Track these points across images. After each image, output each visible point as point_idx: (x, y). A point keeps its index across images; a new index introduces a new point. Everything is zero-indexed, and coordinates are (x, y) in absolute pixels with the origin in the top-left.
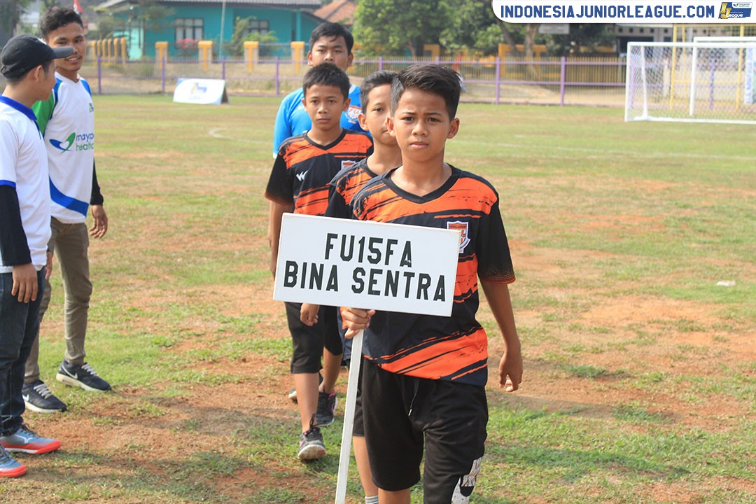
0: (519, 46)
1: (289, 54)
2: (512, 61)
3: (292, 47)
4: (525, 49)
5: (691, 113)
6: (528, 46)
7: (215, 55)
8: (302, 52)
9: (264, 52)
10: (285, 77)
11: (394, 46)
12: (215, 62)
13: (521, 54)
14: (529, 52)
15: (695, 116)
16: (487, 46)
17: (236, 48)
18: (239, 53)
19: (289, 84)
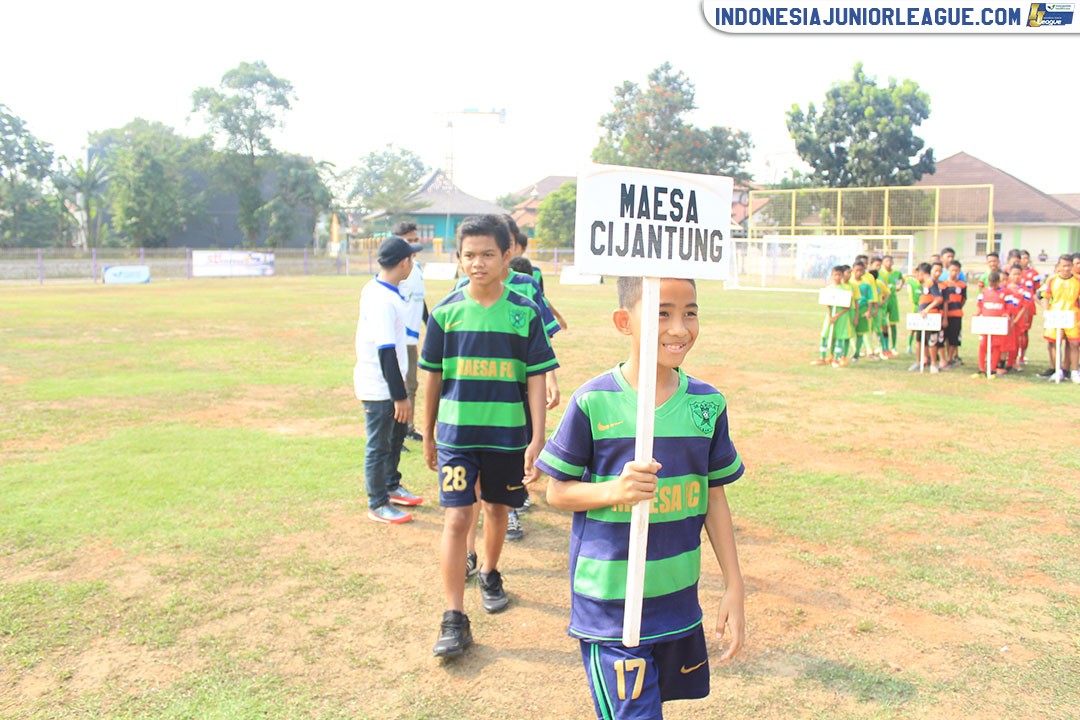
5: (763, 284)
7: (444, 247)
12: (444, 252)
15: (766, 286)
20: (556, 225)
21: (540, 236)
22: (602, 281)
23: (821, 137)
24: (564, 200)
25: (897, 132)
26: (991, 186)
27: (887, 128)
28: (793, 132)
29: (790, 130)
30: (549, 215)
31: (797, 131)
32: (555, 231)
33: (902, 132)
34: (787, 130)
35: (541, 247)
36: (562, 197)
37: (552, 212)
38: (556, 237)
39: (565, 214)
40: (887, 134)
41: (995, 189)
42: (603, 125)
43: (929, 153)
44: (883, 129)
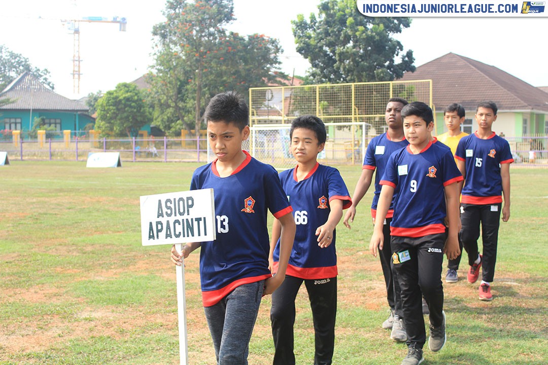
0: (193, 131)
1: (63, 137)
2: (188, 139)
3: (64, 133)
4: (195, 132)
6: (197, 130)
7: (21, 138)
8: (69, 136)
9: (49, 136)
10: (60, 150)
11: (117, 131)
12: (22, 142)
13: (194, 135)
14: (197, 134)
16: (176, 131)
17: (34, 134)
18: (34, 136)
19: (63, 154)
20: (111, 118)
21: (99, 127)
22: (119, 164)
23: (318, 43)
24: (117, 97)
25: (372, 37)
26: (431, 81)
27: (364, 34)
28: (297, 38)
29: (295, 36)
30: (104, 110)
31: (300, 37)
32: (109, 123)
33: (377, 38)
34: (293, 36)
35: (101, 137)
36: (115, 94)
37: (106, 108)
38: (112, 129)
39: (118, 110)
40: (364, 39)
41: (433, 83)
42: (155, 34)
43: (410, 54)
44: (361, 35)
